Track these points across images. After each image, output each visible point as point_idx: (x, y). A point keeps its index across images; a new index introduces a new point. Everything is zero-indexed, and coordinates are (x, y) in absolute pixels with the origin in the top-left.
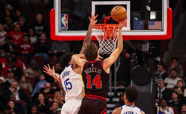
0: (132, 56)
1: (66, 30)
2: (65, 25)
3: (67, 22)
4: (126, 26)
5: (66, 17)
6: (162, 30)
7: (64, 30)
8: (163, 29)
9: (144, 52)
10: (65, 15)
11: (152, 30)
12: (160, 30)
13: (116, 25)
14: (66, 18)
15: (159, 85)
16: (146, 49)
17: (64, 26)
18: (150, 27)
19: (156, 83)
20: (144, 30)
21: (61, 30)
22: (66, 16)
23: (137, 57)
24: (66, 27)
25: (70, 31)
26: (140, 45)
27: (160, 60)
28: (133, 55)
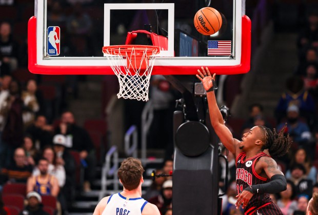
0: (177, 103)
1: (57, 55)
2: (55, 46)
3: (58, 41)
4: (166, 48)
5: (57, 31)
6: (232, 57)
7: (53, 55)
8: (233, 55)
9: (198, 96)
10: (55, 28)
11: (214, 56)
12: (229, 58)
13: (148, 47)
14: (56, 34)
15: (226, 157)
16: (202, 91)
17: (53, 48)
18: (210, 50)
19: (219, 154)
20: (199, 56)
21: (47, 55)
22: (57, 29)
23: (185, 106)
24: (57, 50)
25: (65, 57)
26: (191, 83)
27: (228, 111)
28: (179, 102)
